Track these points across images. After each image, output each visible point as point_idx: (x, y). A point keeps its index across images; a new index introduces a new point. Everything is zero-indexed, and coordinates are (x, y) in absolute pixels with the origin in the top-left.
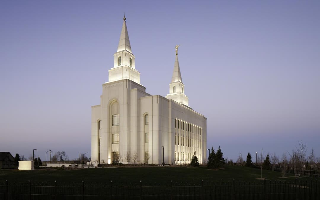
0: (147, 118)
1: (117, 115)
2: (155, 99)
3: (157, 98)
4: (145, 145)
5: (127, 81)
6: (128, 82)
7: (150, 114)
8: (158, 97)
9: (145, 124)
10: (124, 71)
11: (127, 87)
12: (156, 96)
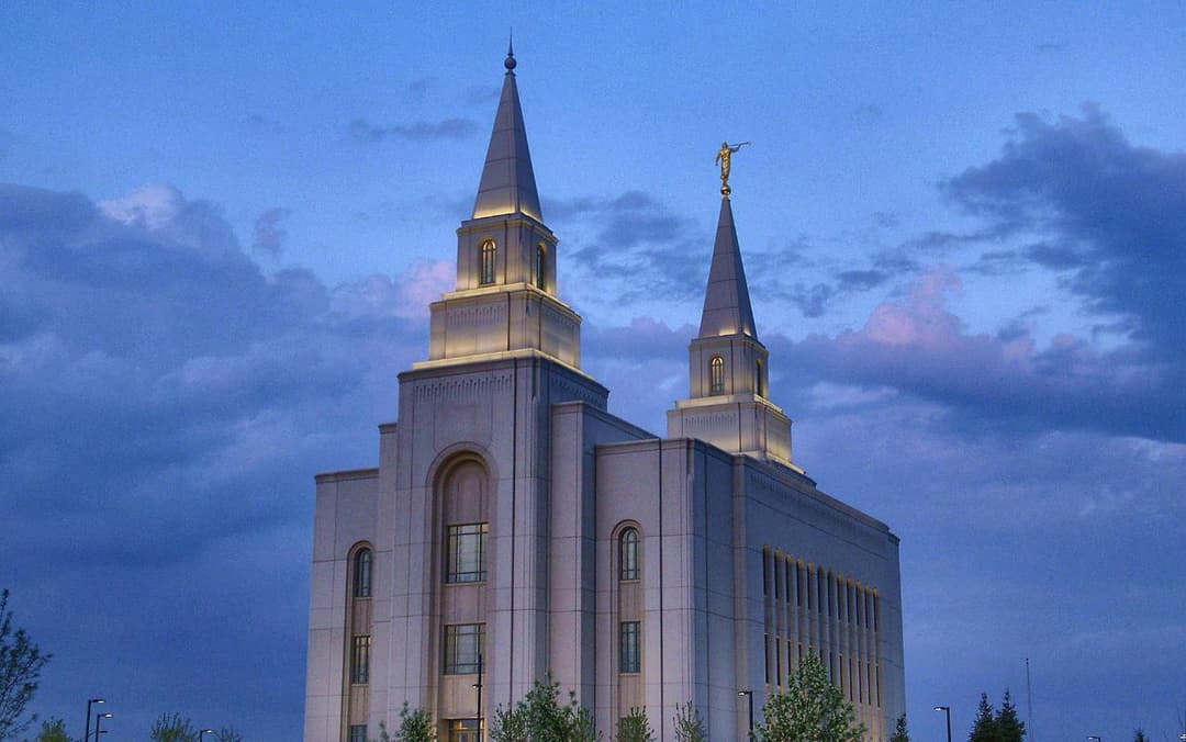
0: (632, 546)
1: (473, 529)
2: (676, 458)
3: (685, 450)
4: (619, 686)
5: (534, 367)
6: (538, 370)
7: (648, 524)
8: (688, 448)
9: (620, 578)
10: (518, 314)
11: (534, 394)
12: (681, 440)
